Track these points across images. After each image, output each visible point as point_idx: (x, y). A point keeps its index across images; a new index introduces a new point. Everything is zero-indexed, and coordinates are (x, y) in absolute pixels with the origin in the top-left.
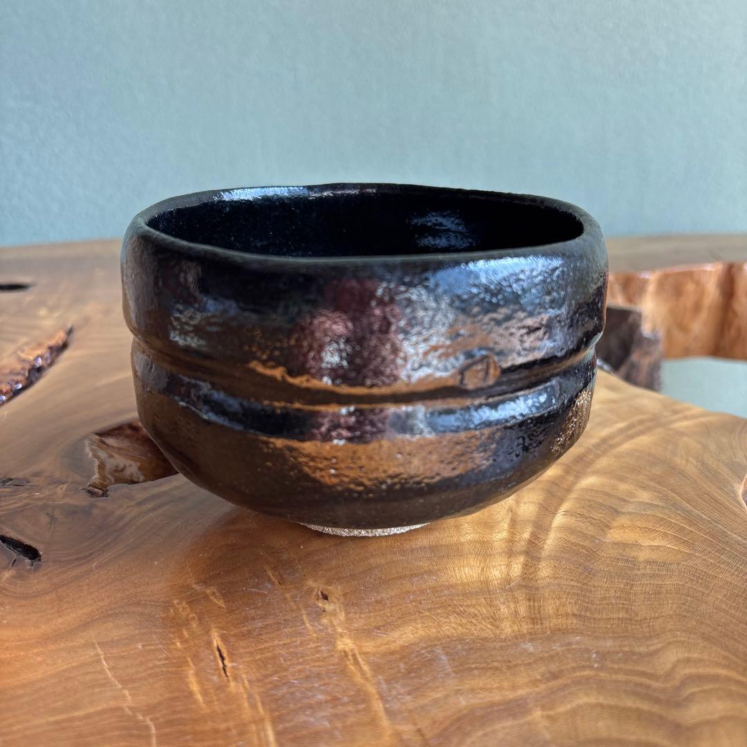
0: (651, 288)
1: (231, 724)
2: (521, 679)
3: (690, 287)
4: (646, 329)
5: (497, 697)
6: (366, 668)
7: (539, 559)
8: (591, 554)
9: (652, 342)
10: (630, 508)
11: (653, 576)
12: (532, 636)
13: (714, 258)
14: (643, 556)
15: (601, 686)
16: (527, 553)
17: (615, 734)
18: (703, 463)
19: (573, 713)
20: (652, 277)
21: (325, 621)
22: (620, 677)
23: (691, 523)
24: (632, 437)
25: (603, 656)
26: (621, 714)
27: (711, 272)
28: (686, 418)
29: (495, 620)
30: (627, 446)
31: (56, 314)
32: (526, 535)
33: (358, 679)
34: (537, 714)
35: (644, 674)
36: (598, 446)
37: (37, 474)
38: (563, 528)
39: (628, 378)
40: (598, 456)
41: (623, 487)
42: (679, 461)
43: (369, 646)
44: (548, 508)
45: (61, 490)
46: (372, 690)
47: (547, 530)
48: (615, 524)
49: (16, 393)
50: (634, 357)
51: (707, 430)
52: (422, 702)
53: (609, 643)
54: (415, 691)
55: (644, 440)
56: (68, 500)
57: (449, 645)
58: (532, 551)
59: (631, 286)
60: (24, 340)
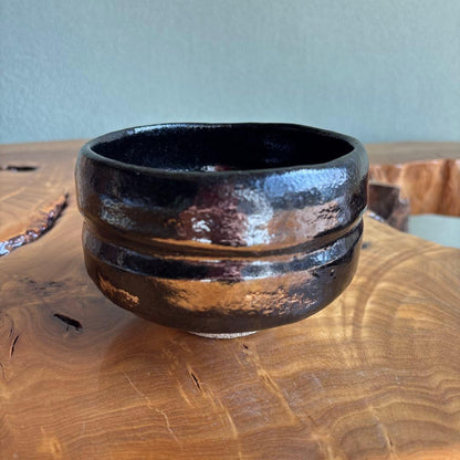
0: (402, 174)
2: (360, 389)
3: (425, 173)
4: (402, 198)
5: (348, 399)
6: (275, 385)
7: (360, 328)
8: (389, 325)
9: (404, 206)
10: (406, 300)
11: (423, 336)
12: (362, 368)
13: (438, 156)
14: (417, 326)
15: (402, 393)
16: (353, 324)
17: (413, 418)
18: (445, 276)
19: (390, 407)
20: (403, 167)
21: (249, 360)
22: (412, 389)
23: (442, 309)
24: (403, 260)
25: (402, 378)
26: (415, 407)
27: (437, 165)
28: (432, 250)
29: (341, 360)
30: (401, 266)
31: (57, 186)
32: (352, 315)
33: (272, 390)
34: (371, 408)
35: (424, 387)
36: (384, 265)
37: (68, 280)
38: (371, 311)
40: (386, 271)
41: (402, 288)
42: (431, 274)
43: (275, 373)
44: (361, 300)
45: (84, 289)
46: (280, 396)
47: (363, 311)
48: (400, 308)
50: (394, 214)
51: (445, 257)
52: (307, 402)
53: (404, 371)
54: (304, 396)
55: (409, 263)
56: (90, 295)
57: (318, 372)
58: (356, 323)
59: (390, 172)
60: (41, 201)
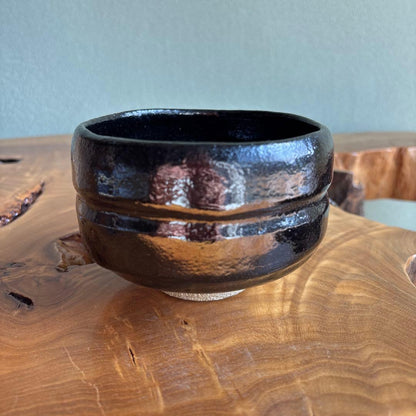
0: (358, 161)
1: (138, 388)
2: (290, 364)
3: (379, 161)
4: (355, 183)
5: (277, 373)
6: (208, 359)
7: (298, 303)
8: (326, 301)
9: (359, 190)
10: (347, 277)
11: (358, 312)
12: (296, 343)
13: (391, 144)
14: (353, 301)
15: (332, 367)
16: (292, 300)
17: (339, 391)
18: (385, 253)
19: (318, 380)
20: (358, 155)
21: (186, 335)
22: (341, 362)
23: (379, 284)
24: (348, 240)
25: (332, 352)
26: (341, 381)
27: (390, 153)
28: (376, 230)
29: (276, 334)
30: (344, 245)
31: (36, 175)
32: (292, 291)
33: (205, 364)
34: (299, 381)
35: (354, 361)
36: (329, 244)
37: (29, 260)
38: (311, 287)
39: (346, 209)
40: (330, 250)
41: (343, 266)
42: (373, 252)
43: (210, 348)
44: (303, 278)
45: (42, 269)
46: (212, 370)
47: (303, 288)
48: (338, 285)
49: (15, 218)
50: (349, 198)
51: (388, 236)
52: (237, 376)
53: (336, 345)
54: (233, 371)
55: (354, 241)
56: (46, 274)
57: (253, 347)
58: (295, 300)
59: (347, 160)
60: (18, 189)
